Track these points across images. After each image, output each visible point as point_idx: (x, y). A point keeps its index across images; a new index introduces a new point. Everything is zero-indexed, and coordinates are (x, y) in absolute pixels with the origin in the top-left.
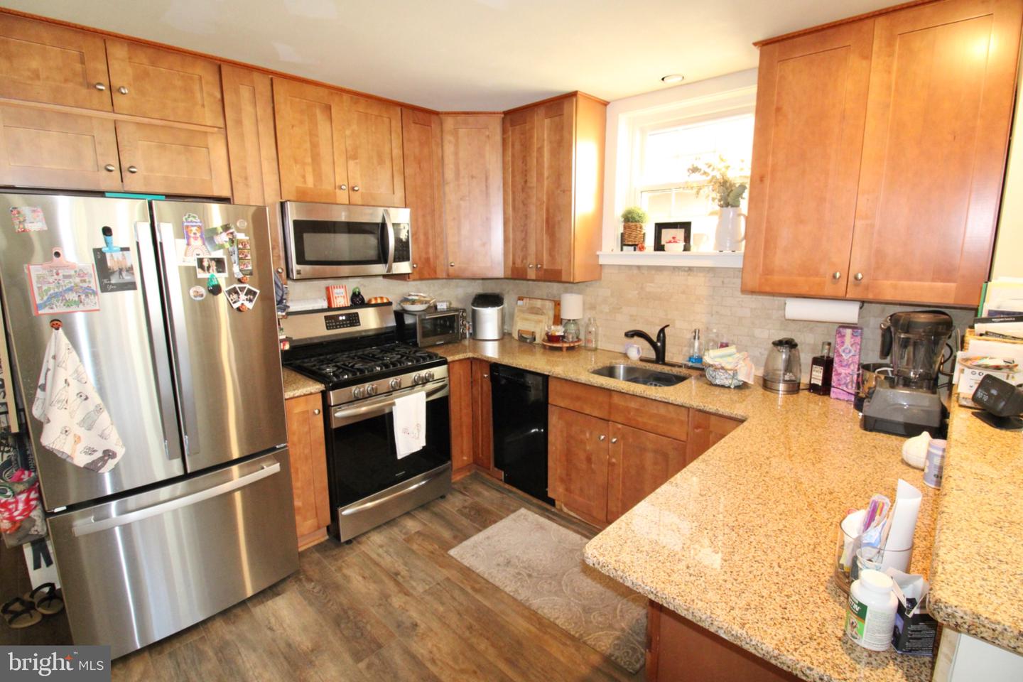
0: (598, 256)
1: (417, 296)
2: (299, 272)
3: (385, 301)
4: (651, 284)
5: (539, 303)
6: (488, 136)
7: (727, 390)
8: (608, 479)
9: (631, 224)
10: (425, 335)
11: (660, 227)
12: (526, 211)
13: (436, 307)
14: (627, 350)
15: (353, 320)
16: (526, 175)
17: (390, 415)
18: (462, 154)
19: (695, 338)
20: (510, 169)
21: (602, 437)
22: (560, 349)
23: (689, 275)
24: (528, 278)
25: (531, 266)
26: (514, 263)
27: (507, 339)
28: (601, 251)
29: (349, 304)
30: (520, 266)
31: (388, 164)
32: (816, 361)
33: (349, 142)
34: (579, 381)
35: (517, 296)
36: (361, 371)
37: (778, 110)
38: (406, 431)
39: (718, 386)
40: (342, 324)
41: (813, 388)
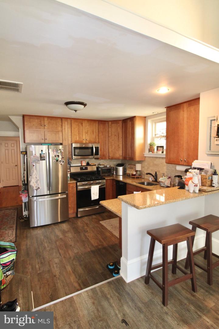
0: (144, 154)
1: (102, 163)
2: (74, 158)
3: (94, 164)
4: (155, 162)
5: (132, 166)
6: (119, 126)
9: (151, 146)
10: (102, 173)
11: (158, 147)
12: (127, 143)
13: (107, 166)
15: (86, 168)
16: (127, 135)
17: (90, 190)
18: (113, 130)
22: (134, 178)
23: (162, 159)
24: (127, 159)
25: (128, 156)
26: (124, 156)
27: (124, 175)
29: (86, 165)
31: (95, 134)
33: (86, 130)
36: (85, 179)
38: (94, 194)
39: (162, 186)
40: (84, 169)
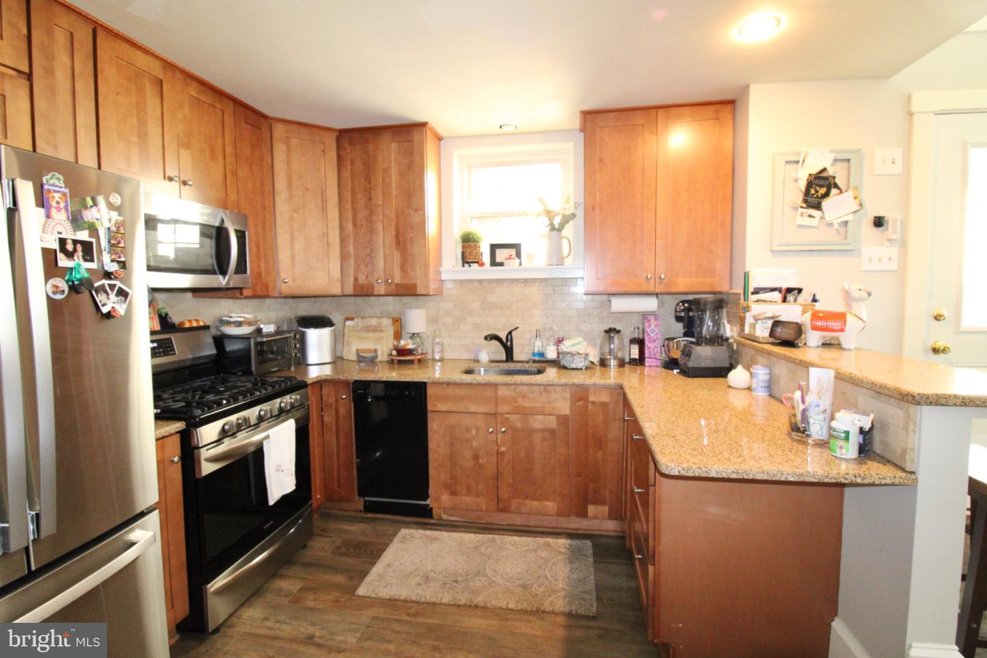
0: (441, 271)
1: (241, 317)
3: (202, 324)
4: (493, 296)
5: (374, 322)
6: (322, 150)
7: (580, 372)
8: (498, 469)
9: (471, 244)
10: (260, 361)
11: (494, 248)
12: (371, 227)
13: (261, 330)
14: (477, 355)
15: (168, 347)
16: (370, 193)
18: (295, 164)
19: (537, 337)
20: (350, 186)
21: (491, 430)
22: (412, 362)
23: (525, 286)
24: (376, 293)
25: (379, 281)
26: (356, 279)
28: (442, 267)
29: (159, 328)
30: (364, 282)
31: (220, 161)
32: (633, 341)
33: (181, 127)
34: (464, 382)
35: (344, 317)
37: (601, 160)
38: (279, 469)
39: (574, 369)
40: (155, 353)
41: (633, 362)
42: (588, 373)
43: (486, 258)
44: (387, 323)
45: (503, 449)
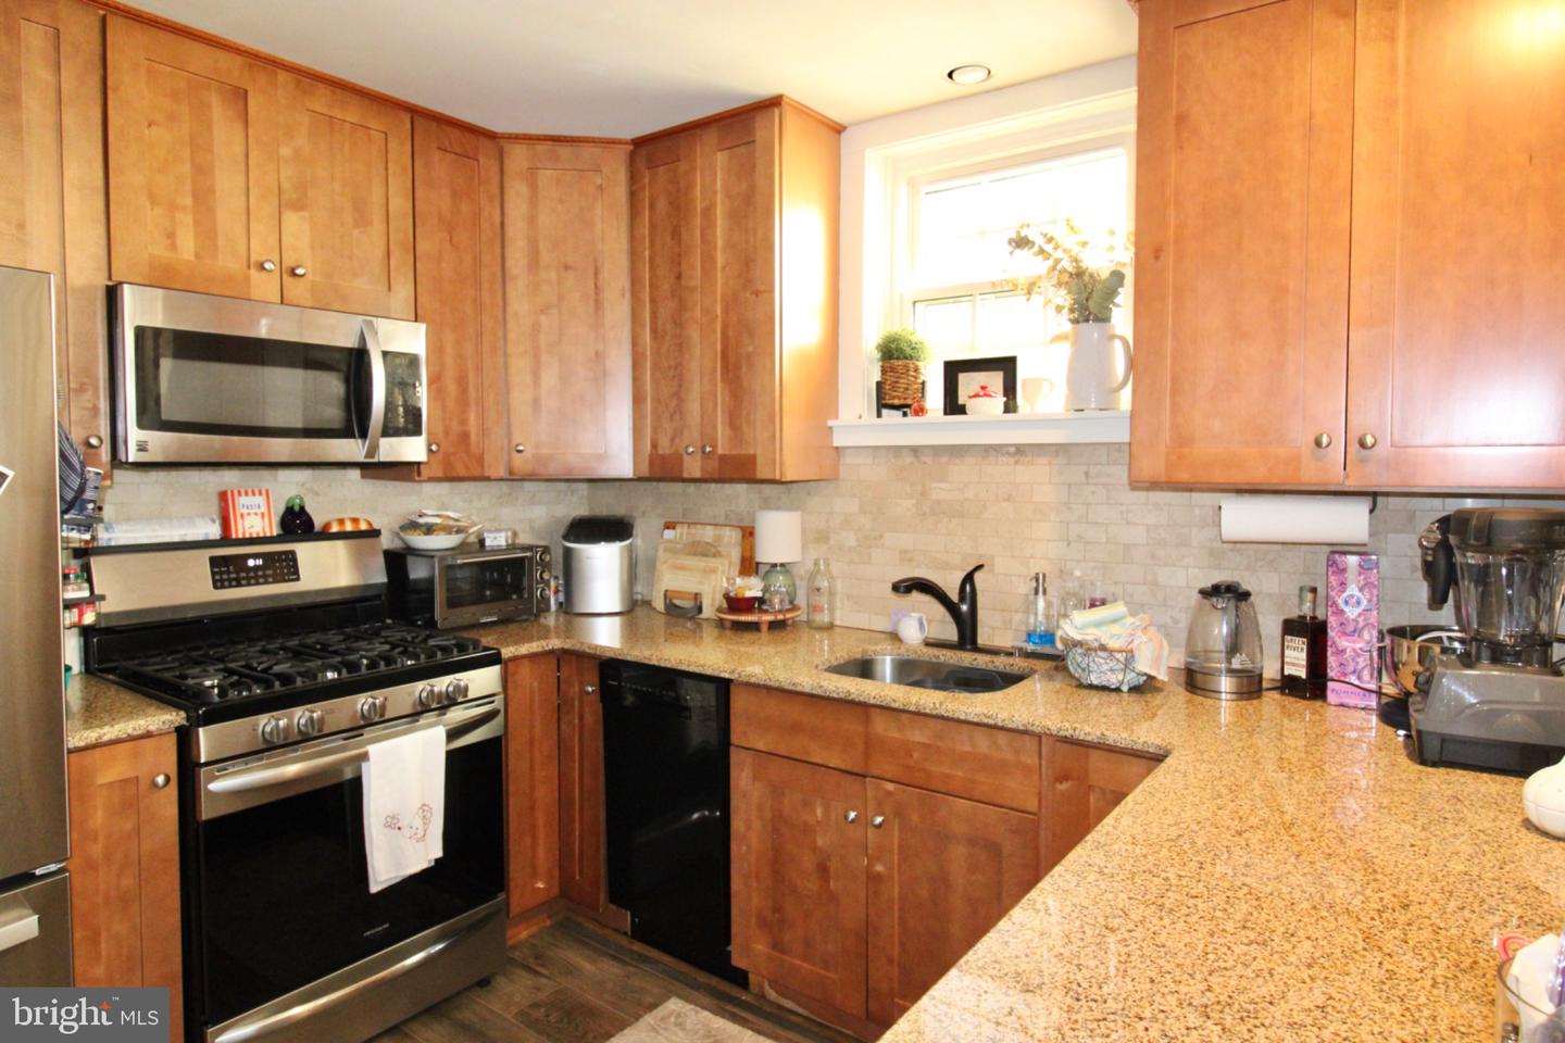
0: (831, 428)
1: (438, 516)
2: (142, 448)
3: (363, 526)
4: (943, 485)
5: (708, 534)
6: (600, 188)
7: (1113, 696)
8: (867, 916)
9: (896, 362)
10: (453, 603)
11: (953, 370)
12: (680, 336)
13: (482, 542)
14: (896, 624)
15: (286, 567)
16: (679, 264)
17: (356, 784)
18: (544, 219)
19: (1036, 593)
20: (647, 253)
21: (852, 815)
22: (755, 627)
23: (1017, 463)
24: (685, 475)
25: (691, 450)
26: (654, 446)
27: (640, 612)
28: (837, 418)
29: (276, 531)
30: (667, 452)
31: (378, 225)
32: (1291, 627)
33: (287, 172)
34: (799, 689)
35: (662, 522)
36: (286, 679)
37: (1181, 119)
38: (393, 823)
39: (1092, 687)
40: (254, 577)
41: (1289, 685)
42: (1134, 705)
43: (935, 397)
44: (731, 537)
45: (879, 868)
